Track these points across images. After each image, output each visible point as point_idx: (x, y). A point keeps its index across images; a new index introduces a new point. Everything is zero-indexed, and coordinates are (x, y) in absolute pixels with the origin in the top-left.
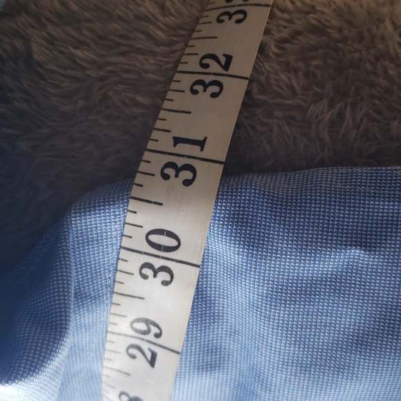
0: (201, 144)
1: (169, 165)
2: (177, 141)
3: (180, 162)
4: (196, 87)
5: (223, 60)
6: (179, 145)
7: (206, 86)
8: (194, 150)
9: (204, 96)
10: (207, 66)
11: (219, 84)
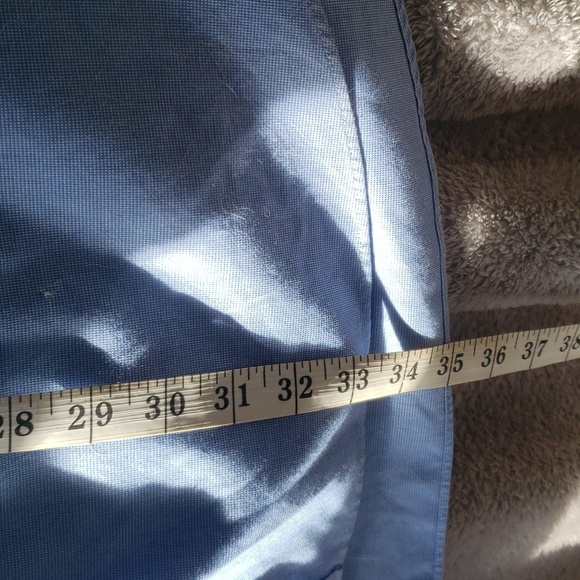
0: (245, 404)
1: (225, 390)
2: (243, 387)
3: (229, 396)
4: (284, 383)
5: (308, 392)
6: (240, 390)
7: (286, 389)
8: (239, 400)
9: (279, 390)
10: (302, 382)
11: (289, 397)
